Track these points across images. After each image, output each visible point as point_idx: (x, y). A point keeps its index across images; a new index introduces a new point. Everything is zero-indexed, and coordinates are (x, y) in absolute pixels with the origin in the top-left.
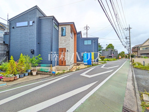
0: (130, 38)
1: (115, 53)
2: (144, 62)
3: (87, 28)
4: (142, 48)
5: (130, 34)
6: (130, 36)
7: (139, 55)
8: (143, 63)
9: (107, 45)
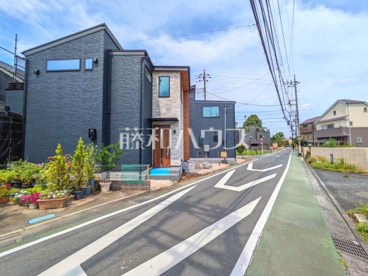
0: (297, 104)
1: (263, 137)
2: (332, 155)
3: (204, 77)
4: (320, 125)
5: (296, 95)
6: (296, 100)
7: (316, 141)
8: (330, 157)
9: (247, 118)
